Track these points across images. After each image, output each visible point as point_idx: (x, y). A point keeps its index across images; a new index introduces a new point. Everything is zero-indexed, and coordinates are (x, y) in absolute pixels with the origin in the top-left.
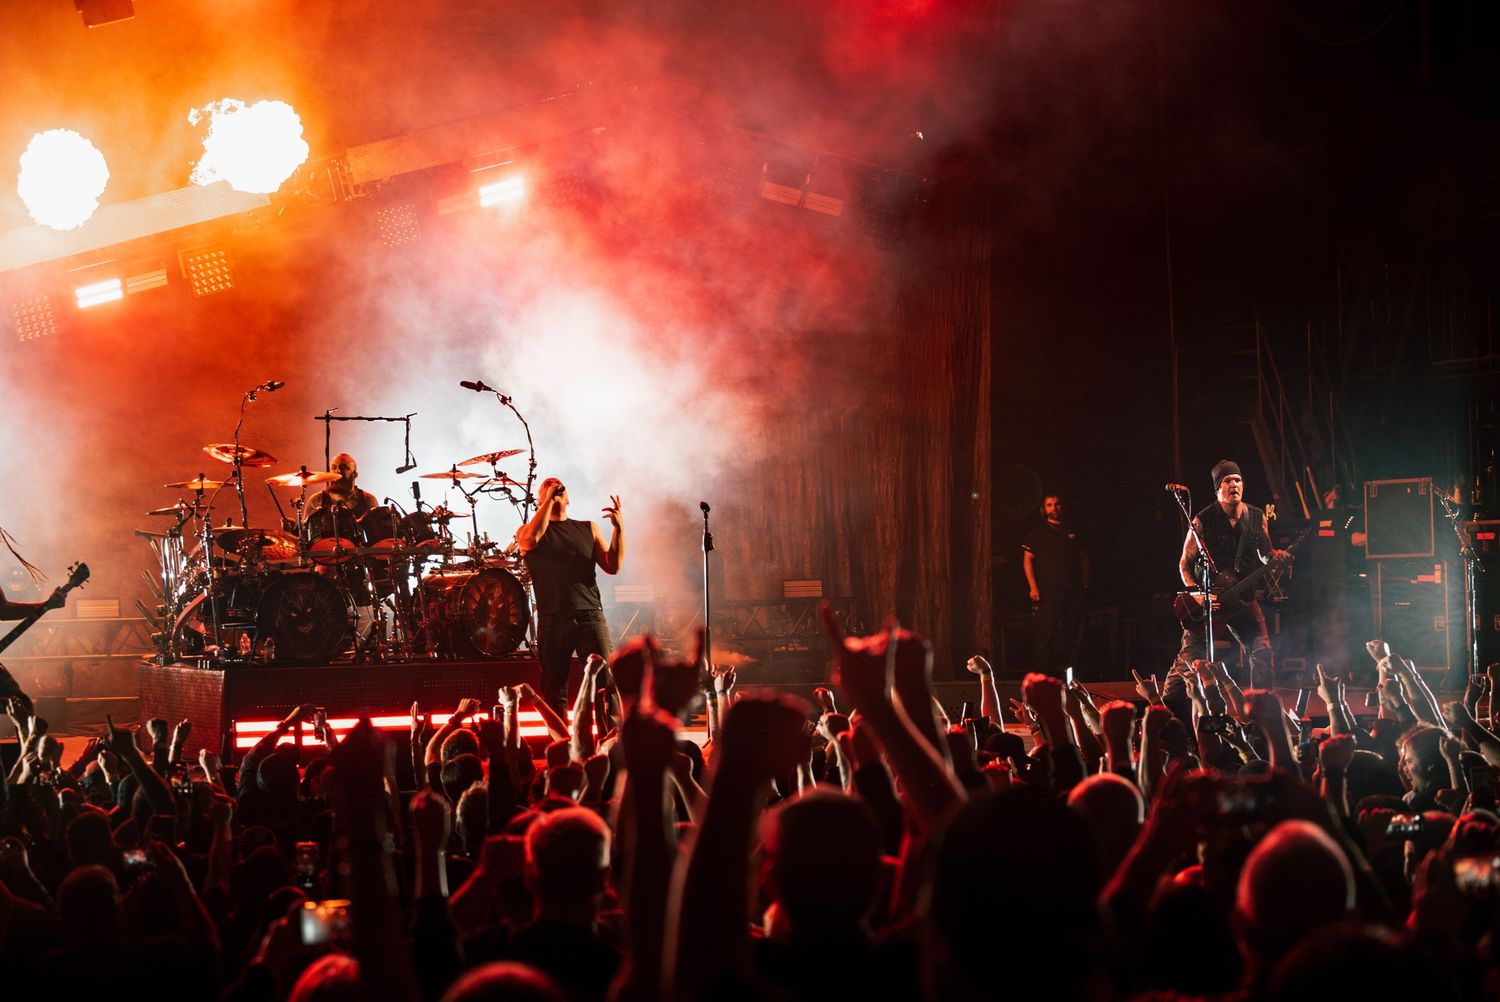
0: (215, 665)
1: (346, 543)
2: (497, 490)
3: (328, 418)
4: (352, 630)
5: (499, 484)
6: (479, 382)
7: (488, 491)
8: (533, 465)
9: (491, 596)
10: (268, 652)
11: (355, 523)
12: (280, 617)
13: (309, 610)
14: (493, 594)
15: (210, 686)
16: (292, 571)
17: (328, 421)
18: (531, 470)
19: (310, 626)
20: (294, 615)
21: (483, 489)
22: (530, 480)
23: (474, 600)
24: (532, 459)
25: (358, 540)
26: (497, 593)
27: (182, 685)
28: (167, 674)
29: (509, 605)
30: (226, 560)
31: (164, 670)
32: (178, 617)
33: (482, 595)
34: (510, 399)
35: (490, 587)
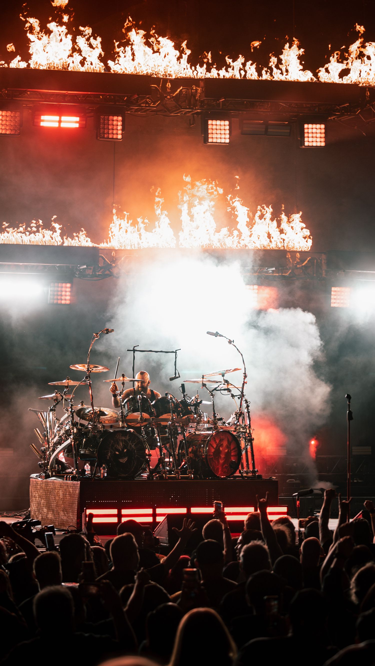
0: (74, 479)
1: (146, 415)
2: (224, 390)
3: (134, 351)
4: (148, 462)
5: (225, 387)
6: (217, 332)
7: (221, 390)
8: (245, 377)
9: (222, 445)
10: (103, 473)
11: (150, 405)
12: (109, 454)
13: (125, 450)
14: (222, 444)
15: (71, 489)
16: (117, 430)
17: (134, 352)
18: (244, 379)
19: (126, 459)
20: (117, 453)
21: (217, 389)
22: (243, 385)
23: (213, 447)
24: (245, 374)
25: (151, 414)
26: (225, 443)
27: (55, 489)
28: (47, 484)
29: (231, 451)
30: (80, 423)
31: (46, 482)
32: (53, 454)
33: (217, 445)
34: (233, 341)
35: (221, 440)
